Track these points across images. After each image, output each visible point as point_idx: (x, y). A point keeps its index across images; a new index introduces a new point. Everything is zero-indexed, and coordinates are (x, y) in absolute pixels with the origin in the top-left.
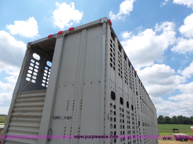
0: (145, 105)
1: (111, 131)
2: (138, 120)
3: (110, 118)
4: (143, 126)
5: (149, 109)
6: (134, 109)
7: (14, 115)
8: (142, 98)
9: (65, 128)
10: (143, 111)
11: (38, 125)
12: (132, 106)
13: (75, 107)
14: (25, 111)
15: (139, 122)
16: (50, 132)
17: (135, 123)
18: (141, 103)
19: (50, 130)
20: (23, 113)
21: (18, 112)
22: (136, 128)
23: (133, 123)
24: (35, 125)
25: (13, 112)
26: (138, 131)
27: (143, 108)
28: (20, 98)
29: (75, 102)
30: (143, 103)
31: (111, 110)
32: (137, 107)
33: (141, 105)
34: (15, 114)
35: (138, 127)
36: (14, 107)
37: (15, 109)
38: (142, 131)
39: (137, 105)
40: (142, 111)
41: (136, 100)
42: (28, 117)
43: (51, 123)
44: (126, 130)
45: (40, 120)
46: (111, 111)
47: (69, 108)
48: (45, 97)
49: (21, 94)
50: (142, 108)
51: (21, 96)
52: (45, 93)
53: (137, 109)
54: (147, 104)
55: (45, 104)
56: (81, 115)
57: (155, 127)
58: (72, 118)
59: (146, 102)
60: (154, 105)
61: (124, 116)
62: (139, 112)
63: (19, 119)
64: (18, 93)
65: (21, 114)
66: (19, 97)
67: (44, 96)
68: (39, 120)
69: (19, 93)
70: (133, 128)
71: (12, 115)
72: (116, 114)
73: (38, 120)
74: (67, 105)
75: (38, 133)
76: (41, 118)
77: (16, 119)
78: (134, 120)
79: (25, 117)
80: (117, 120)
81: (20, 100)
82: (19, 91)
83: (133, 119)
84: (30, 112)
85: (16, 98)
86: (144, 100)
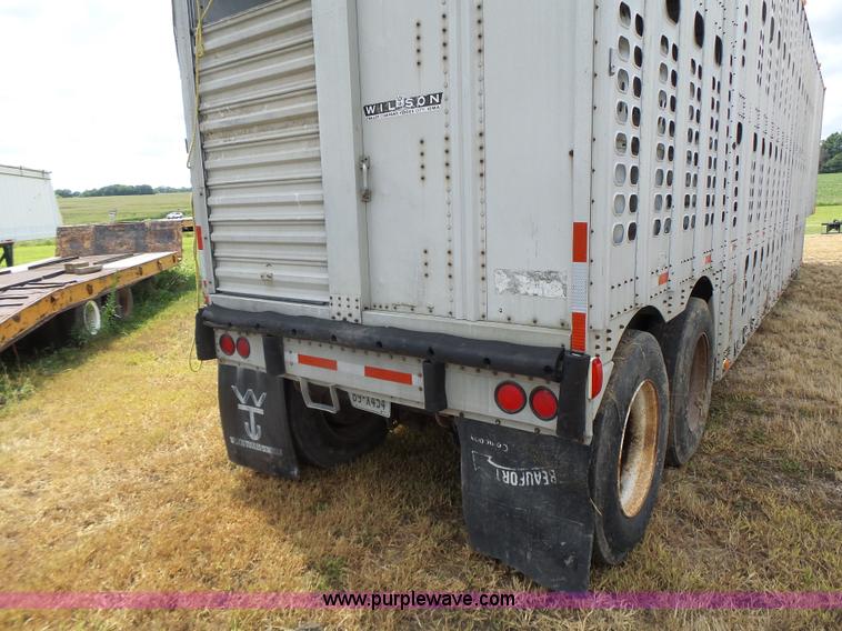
0: (777, 53)
1: (618, 132)
2: (735, 120)
3: (616, 71)
4: (755, 150)
5: (793, 82)
6: (726, 59)
7: (211, 128)
8: (770, 13)
9: (422, 142)
10: (765, 81)
11: (310, 150)
12: (719, 42)
13: (450, 45)
14: (244, 106)
15: (740, 125)
16: (364, 167)
17: (722, 128)
18: (762, 37)
19: (363, 161)
20: (241, 114)
21: (222, 115)
22: (721, 146)
23: (715, 125)
24: (300, 151)
25: (201, 116)
26: (732, 163)
27: (766, 68)
28: (207, 54)
29: (451, 23)
30: (771, 39)
31: (621, 37)
32: (739, 53)
33: (761, 52)
34: (212, 123)
35: (734, 146)
36: (201, 99)
37: (206, 105)
38: (745, 169)
39: (740, 43)
40: (759, 80)
41: (741, 19)
42: (263, 125)
43: (360, 133)
44: (681, 144)
45: (314, 130)
46: (623, 42)
47: (424, 56)
48: (312, 29)
49: (205, 36)
50: (760, 66)
51: (211, 44)
52: (308, 9)
53: (737, 62)
54: (788, 51)
55: (319, 57)
56: (481, 80)
57: (803, 168)
58: (446, 100)
59: (784, 40)
60: (819, 66)
61: (679, 82)
62: (745, 79)
63: (233, 140)
64: (192, 34)
65: (237, 120)
66: (201, 50)
67: (308, 22)
68: (310, 131)
69: (196, 34)
70: (714, 145)
71: (202, 130)
72: (644, 61)
73: (307, 129)
74: (414, 45)
75: (321, 177)
76: (317, 122)
77: (221, 142)
78: (718, 110)
79: (255, 129)
80: (645, 89)
81: (213, 62)
82: (193, 23)
83: (715, 105)
84: (266, 106)
85: (194, 56)
86: (777, 28)
